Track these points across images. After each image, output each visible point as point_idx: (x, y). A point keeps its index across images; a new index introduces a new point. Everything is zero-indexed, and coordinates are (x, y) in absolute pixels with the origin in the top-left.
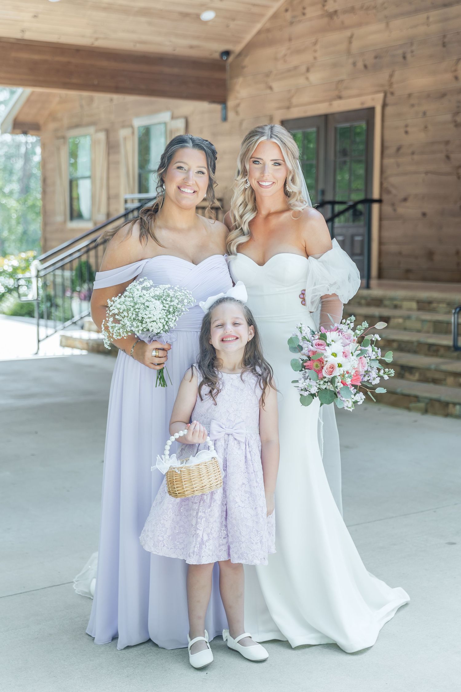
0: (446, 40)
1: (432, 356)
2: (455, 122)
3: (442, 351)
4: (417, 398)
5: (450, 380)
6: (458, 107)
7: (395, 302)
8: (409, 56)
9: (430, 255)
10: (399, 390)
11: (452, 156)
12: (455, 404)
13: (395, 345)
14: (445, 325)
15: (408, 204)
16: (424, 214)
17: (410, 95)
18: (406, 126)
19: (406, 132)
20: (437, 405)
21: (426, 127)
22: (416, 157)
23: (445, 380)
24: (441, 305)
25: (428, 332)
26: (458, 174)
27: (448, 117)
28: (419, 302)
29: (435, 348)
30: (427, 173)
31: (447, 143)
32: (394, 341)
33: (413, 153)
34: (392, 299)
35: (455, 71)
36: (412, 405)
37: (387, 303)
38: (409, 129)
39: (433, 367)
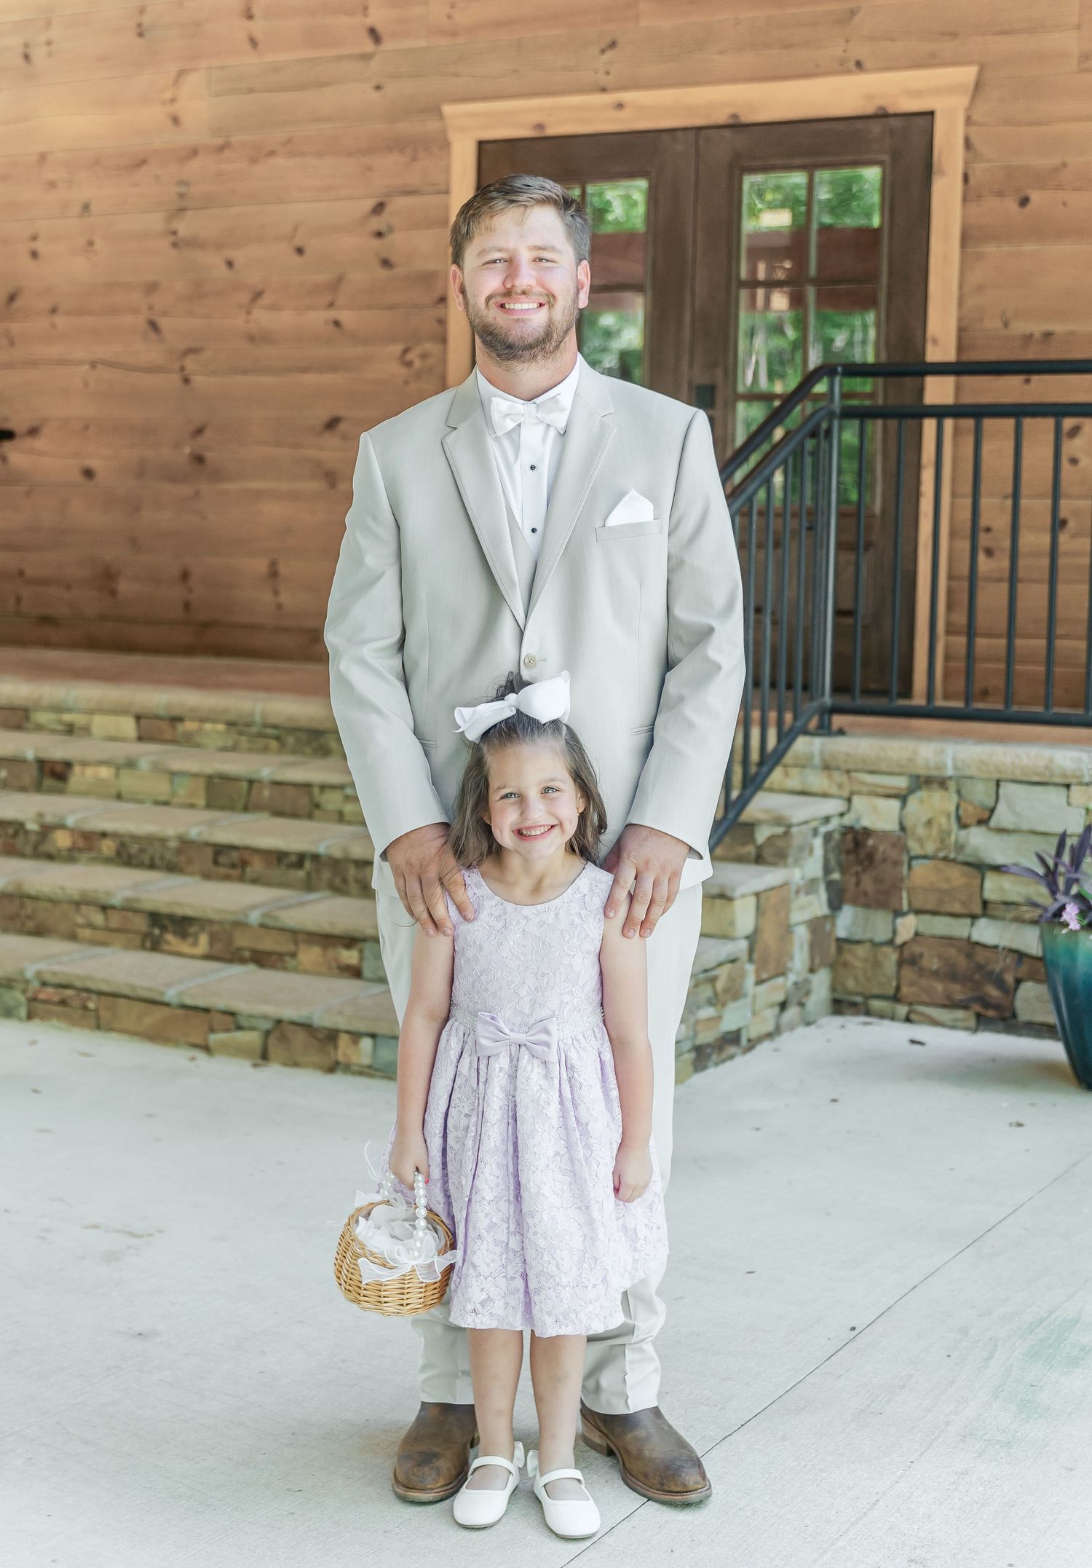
0: (147, 20)
1: (227, 878)
2: (174, 233)
3: (257, 866)
4: (232, 1019)
5: (310, 955)
6: (181, 196)
7: (67, 717)
8: (38, 54)
9: (107, 578)
10: (171, 995)
11: (164, 323)
12: (356, 1036)
13: (108, 847)
14: (245, 785)
15: (39, 443)
16: (88, 473)
17: (43, 158)
18: (34, 238)
19: (34, 254)
20: (300, 1037)
21: (91, 243)
22: (60, 320)
23: (293, 955)
24: (208, 726)
25: (192, 806)
26: (182, 369)
27: (155, 221)
28: (138, 718)
29: (235, 855)
30: (93, 365)
31: (152, 288)
32: (104, 835)
33: (54, 311)
34: (58, 709)
35: (173, 100)
36: (214, 1038)
37: (42, 717)
38: (38, 246)
39: (254, 917)
